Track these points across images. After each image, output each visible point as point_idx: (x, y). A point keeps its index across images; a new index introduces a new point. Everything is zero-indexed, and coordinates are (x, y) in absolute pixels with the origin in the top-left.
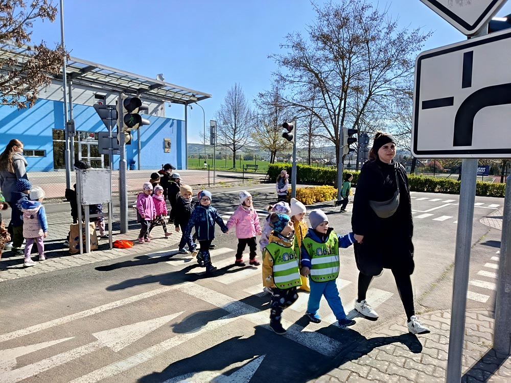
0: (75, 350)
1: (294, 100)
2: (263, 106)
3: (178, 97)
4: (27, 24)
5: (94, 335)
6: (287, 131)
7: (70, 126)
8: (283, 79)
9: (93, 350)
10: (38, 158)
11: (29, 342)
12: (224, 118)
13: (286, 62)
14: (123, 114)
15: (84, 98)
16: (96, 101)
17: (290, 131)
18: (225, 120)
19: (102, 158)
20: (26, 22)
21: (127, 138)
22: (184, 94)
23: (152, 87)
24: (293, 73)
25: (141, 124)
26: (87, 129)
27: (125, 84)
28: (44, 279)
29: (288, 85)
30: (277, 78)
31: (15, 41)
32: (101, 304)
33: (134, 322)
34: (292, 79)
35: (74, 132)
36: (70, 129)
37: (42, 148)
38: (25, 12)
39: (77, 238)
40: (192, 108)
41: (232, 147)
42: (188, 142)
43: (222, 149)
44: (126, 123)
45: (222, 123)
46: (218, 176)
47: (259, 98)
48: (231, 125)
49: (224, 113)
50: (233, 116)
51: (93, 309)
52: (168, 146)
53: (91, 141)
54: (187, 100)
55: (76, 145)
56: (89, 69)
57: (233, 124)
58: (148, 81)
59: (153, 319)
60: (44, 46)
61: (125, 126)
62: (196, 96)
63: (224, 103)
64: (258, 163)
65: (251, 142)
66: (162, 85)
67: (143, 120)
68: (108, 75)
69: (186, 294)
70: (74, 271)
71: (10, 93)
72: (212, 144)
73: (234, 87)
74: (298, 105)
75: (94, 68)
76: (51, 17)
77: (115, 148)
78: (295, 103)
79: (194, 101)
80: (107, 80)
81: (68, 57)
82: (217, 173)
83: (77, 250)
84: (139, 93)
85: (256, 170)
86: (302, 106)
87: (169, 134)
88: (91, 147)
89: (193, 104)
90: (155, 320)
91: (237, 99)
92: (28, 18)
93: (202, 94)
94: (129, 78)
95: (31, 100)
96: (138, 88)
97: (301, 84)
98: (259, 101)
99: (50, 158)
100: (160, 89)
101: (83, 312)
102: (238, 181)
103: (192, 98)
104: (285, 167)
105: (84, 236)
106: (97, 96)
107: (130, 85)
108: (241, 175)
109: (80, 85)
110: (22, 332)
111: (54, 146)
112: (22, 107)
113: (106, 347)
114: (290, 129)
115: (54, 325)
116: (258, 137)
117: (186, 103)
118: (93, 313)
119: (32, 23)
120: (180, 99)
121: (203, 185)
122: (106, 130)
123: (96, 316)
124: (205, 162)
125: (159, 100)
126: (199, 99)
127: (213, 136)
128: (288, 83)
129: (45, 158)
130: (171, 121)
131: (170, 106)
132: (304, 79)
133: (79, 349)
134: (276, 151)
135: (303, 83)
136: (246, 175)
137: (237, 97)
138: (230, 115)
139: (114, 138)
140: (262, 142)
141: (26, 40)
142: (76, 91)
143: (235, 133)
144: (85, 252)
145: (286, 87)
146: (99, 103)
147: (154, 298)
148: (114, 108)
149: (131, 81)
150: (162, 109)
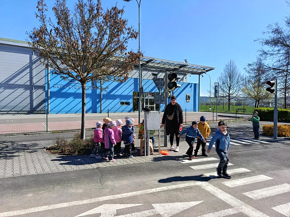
0: (143, 212)
1: (274, 66)
2: (251, 71)
3: (195, 71)
4: (126, 42)
5: (153, 205)
6: (270, 87)
7: (141, 90)
8: (265, 53)
9: (152, 214)
10: (126, 106)
11: (122, 202)
12: (223, 81)
13: (267, 43)
14: (167, 82)
15: (147, 75)
16: (153, 77)
17: (272, 87)
18: (223, 82)
19: (155, 105)
20: (125, 41)
21: (169, 95)
22: (198, 69)
23: (180, 67)
24: (273, 49)
25: (176, 87)
26: (148, 91)
27: (167, 67)
28: (128, 168)
29: (269, 57)
30: (261, 53)
31: (120, 51)
32: (156, 187)
33: (174, 202)
34: (272, 52)
35: (143, 93)
36: (141, 91)
37: (128, 101)
38: (125, 37)
39: (144, 147)
40: (203, 76)
41: (228, 98)
42: (200, 96)
43: (221, 99)
44: (169, 87)
45: (221, 84)
46: (219, 115)
47: (248, 67)
48: (228, 85)
49: (223, 78)
50: (229, 79)
51: (152, 189)
52: (188, 99)
53: (150, 97)
54: (200, 72)
55: (143, 99)
56: (150, 61)
57: (229, 84)
58: (179, 64)
59: (185, 202)
60: (132, 52)
61: (168, 88)
62: (206, 69)
63: (223, 72)
64: (245, 107)
65: (241, 94)
66: (186, 65)
67: (178, 85)
68: (159, 63)
69: (204, 189)
70: (141, 165)
71: (117, 76)
72: (215, 96)
73: (229, 62)
74: (276, 69)
75: (153, 60)
76: (136, 37)
77: (162, 100)
78: (274, 68)
79: (204, 72)
80: (159, 65)
81: (142, 56)
82: (218, 114)
83: (143, 154)
84: (174, 71)
85: (244, 112)
86: (280, 69)
87: (189, 91)
88: (149, 100)
89: (203, 74)
90: (185, 203)
91: (231, 69)
92: (126, 40)
93: (209, 67)
94: (169, 63)
95: (126, 78)
96: (173, 68)
97: (279, 55)
98: (248, 69)
99: (131, 106)
100: (185, 67)
101: (147, 190)
102: (233, 119)
103: (203, 71)
104: (267, 110)
105: (147, 147)
106: (153, 74)
107: (170, 67)
108: (235, 115)
109: (146, 70)
110: (119, 196)
111: (133, 100)
112: (122, 82)
113: (159, 214)
114: (272, 85)
115: (133, 195)
116: (246, 91)
117: (199, 74)
118: (152, 192)
119: (128, 41)
120: (196, 72)
121: (209, 121)
122: (158, 91)
123: (153, 194)
124: (210, 107)
125: (185, 74)
126: (207, 71)
127: (216, 91)
128: (269, 55)
129: (129, 106)
130: (191, 84)
131: (190, 76)
132: (282, 52)
133: (145, 212)
134: (259, 100)
135: (281, 55)
136: (238, 115)
137: (231, 67)
138: (227, 79)
139: (162, 95)
140: (249, 94)
141: (125, 50)
142: (144, 73)
143: (230, 89)
144: (147, 155)
145: (268, 58)
146: (154, 78)
147: (185, 188)
148: (162, 79)
149: (170, 65)
150: (186, 78)
